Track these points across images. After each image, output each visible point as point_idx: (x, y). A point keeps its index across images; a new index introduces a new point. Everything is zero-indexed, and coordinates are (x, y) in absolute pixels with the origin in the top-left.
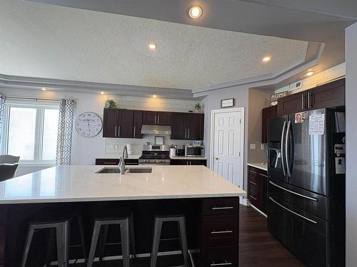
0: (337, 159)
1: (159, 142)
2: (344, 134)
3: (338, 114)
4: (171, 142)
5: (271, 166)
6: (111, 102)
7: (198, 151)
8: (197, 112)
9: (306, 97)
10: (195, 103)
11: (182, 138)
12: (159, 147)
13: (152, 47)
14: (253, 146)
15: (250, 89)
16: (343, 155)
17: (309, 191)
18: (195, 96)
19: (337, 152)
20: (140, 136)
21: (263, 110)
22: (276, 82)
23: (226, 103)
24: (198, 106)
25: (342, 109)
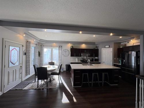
0: (138, 62)
1: (85, 58)
2: (140, 56)
3: (139, 52)
4: (88, 58)
5: (122, 63)
6: (73, 47)
7: (97, 60)
8: (96, 48)
9: (131, 48)
10: (95, 46)
11: (93, 56)
12: (85, 59)
14: (115, 59)
15: (114, 43)
16: (140, 61)
17: (132, 68)
18: (96, 44)
19: (138, 60)
20: (81, 56)
21: (118, 49)
22: (122, 41)
23: (106, 47)
25: (139, 51)
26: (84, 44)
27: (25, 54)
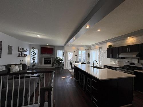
1: (135, 61)
6: (110, 46)
12: (134, 64)
26: (129, 38)
27: (76, 55)
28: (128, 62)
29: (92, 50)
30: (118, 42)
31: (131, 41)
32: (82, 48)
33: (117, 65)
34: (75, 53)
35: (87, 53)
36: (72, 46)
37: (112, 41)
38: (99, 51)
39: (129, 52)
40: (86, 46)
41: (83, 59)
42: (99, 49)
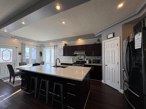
6: (66, 44)
8: (98, 43)
10: (97, 39)
12: (82, 60)
13: (64, 23)
15: (123, 25)
23: (109, 36)
24: (98, 40)
26: (79, 39)
27: (20, 54)
28: (79, 58)
29: (45, 48)
30: (71, 42)
31: (80, 42)
32: (32, 43)
33: (71, 61)
34: (19, 50)
35: (39, 51)
36: (11, 37)
37: (67, 40)
38: (55, 49)
39: (80, 50)
40: (38, 42)
41: (33, 59)
42: (55, 47)
